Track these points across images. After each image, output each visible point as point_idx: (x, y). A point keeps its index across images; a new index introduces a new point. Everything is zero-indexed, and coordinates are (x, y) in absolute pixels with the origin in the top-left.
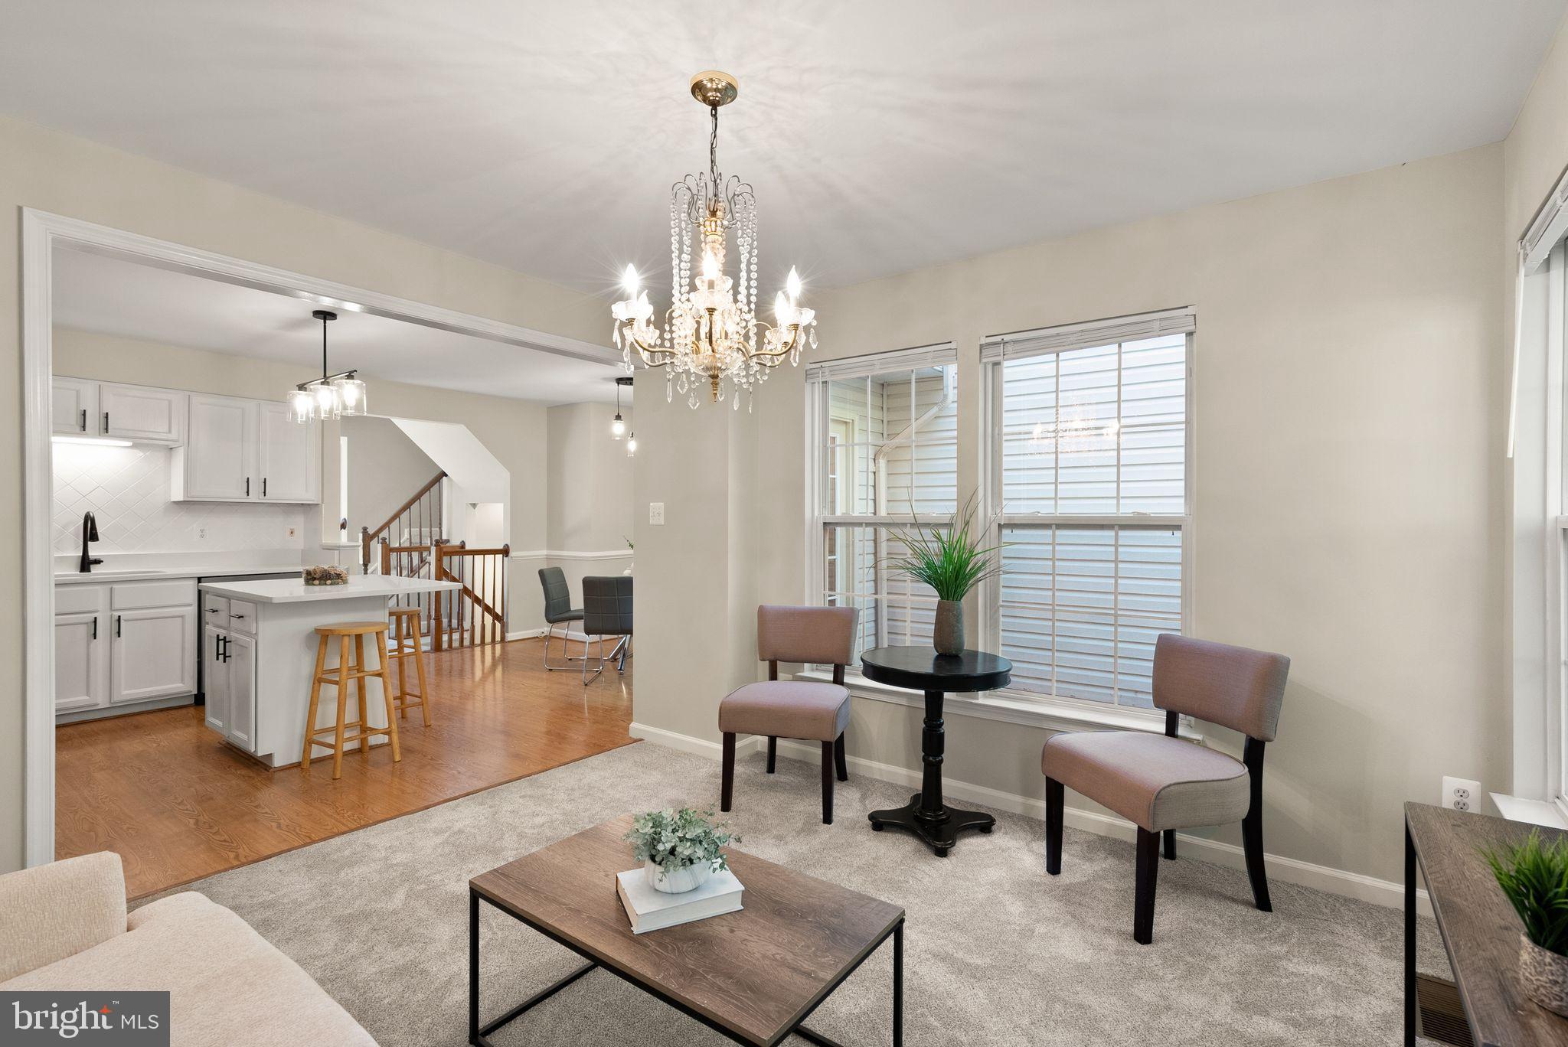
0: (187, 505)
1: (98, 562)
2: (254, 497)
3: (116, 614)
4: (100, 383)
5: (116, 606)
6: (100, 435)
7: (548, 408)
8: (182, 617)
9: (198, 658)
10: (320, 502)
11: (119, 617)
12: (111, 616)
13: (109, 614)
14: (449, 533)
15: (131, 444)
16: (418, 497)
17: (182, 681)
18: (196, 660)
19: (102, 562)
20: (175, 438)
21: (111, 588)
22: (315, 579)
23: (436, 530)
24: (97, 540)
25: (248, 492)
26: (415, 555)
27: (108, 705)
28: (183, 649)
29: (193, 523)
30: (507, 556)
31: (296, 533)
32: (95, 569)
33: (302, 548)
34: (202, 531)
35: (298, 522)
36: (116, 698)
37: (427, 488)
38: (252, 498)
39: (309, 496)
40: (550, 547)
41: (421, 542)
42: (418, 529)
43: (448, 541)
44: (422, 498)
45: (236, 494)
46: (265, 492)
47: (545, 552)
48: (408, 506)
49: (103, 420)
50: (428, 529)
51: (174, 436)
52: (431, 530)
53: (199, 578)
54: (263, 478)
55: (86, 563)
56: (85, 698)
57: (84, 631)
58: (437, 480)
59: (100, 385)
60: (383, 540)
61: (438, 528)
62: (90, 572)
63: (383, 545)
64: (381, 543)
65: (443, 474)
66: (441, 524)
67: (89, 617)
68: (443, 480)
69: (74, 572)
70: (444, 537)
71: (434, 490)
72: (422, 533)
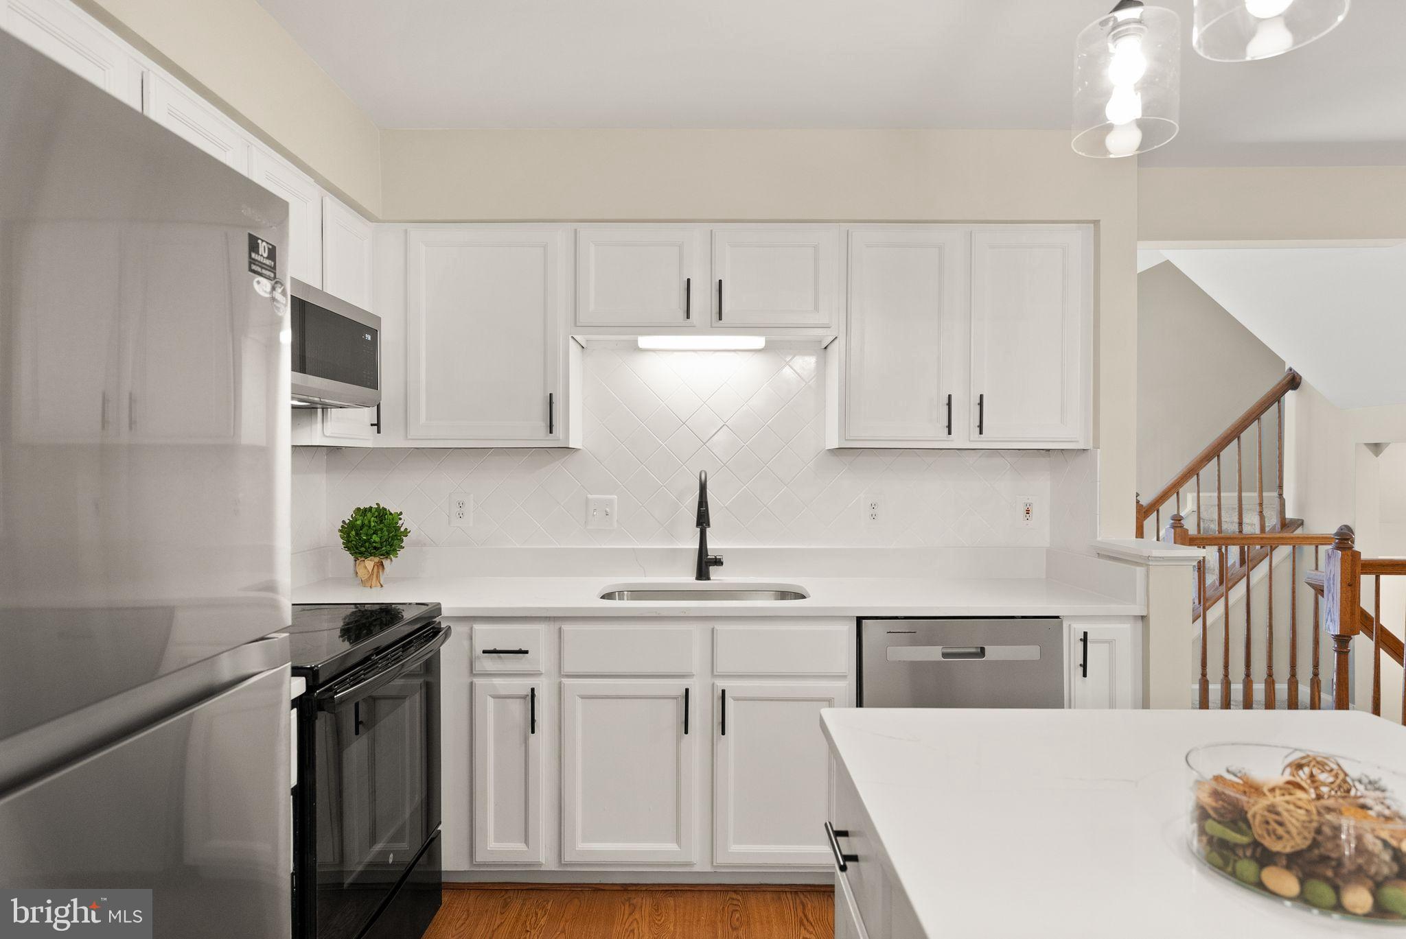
1: (718, 562)
2: (963, 437)
3: (719, 683)
4: (712, 225)
5: (721, 668)
6: (714, 327)
8: (829, 700)
10: (1090, 446)
11: (723, 691)
12: (713, 684)
13: (708, 681)
14: (1301, 506)
16: (1235, 434)
19: (721, 562)
20: (824, 321)
21: (713, 629)
22: (1265, 854)
23: (1270, 496)
25: (949, 427)
26: (1234, 552)
27: (708, 869)
29: (858, 490)
31: (1035, 512)
32: (718, 576)
33: (1048, 546)
34: (873, 506)
35: (1039, 488)
36: (722, 857)
37: (1254, 415)
38: (957, 440)
41: (1240, 524)
42: (1236, 494)
43: (1300, 523)
44: (1244, 435)
45: (928, 430)
46: (981, 427)
48: (1214, 452)
49: (715, 296)
50: (1256, 494)
51: (821, 318)
52: (1261, 504)
53: (859, 620)
54: (981, 396)
55: (705, 564)
56: (673, 847)
57: (672, 712)
58: (1275, 397)
59: (711, 231)
60: (1177, 521)
61: (1276, 494)
62: (708, 579)
63: (1178, 529)
64: (1174, 527)
65: (1293, 382)
66: (1281, 487)
67: (677, 687)
68: (1290, 396)
69: (688, 578)
70: (1290, 514)
71: (1269, 415)
72: (1243, 502)
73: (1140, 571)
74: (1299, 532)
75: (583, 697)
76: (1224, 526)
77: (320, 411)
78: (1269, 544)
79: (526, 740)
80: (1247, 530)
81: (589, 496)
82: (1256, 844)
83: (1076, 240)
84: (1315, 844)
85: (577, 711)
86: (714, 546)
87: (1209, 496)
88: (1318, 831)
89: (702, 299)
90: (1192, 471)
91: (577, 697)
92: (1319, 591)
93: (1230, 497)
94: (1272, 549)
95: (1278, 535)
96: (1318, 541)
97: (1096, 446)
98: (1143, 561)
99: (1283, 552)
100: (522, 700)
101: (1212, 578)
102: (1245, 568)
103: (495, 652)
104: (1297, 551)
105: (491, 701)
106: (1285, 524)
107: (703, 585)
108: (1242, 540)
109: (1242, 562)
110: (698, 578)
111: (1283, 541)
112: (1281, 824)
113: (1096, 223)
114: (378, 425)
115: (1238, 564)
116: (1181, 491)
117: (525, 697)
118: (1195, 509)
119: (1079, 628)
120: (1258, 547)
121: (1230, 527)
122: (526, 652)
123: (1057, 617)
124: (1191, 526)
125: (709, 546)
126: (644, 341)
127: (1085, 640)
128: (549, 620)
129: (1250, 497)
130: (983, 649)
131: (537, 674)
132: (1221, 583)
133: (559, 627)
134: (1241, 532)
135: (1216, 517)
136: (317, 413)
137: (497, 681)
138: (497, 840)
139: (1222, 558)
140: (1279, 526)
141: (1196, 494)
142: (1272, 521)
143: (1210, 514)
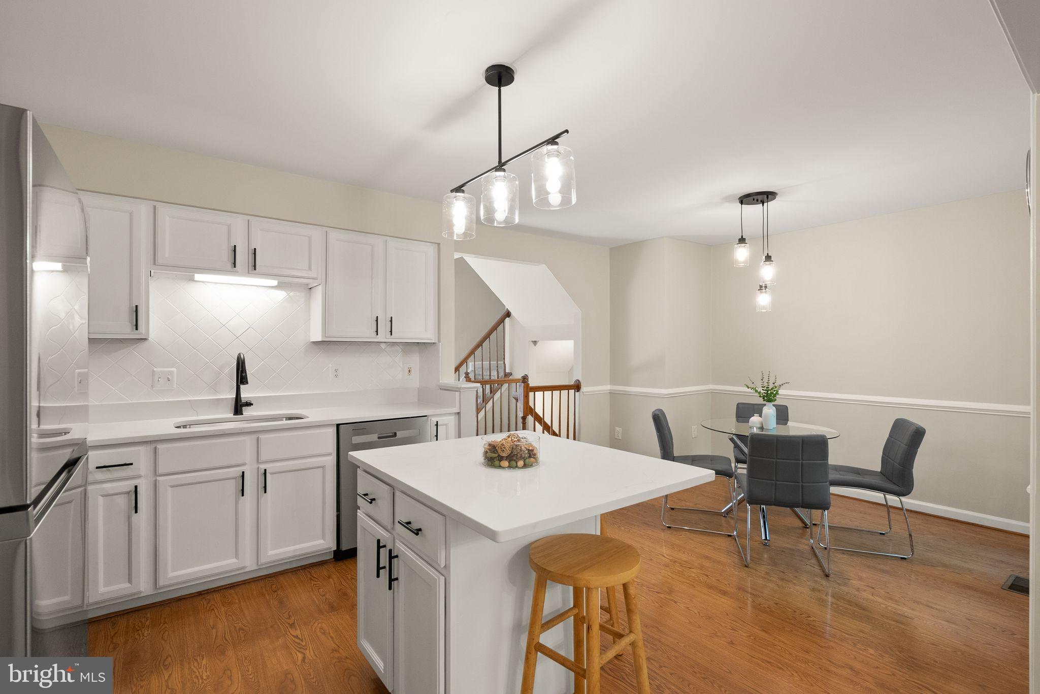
0: (324, 345)
1: (249, 404)
2: (383, 336)
3: (263, 467)
4: (249, 217)
5: (263, 457)
6: (249, 273)
7: (611, 249)
8: (323, 467)
9: (337, 512)
10: (436, 342)
11: (265, 470)
12: (259, 468)
13: (256, 466)
14: (511, 368)
15: (274, 283)
16: (487, 336)
17: (323, 538)
18: (335, 514)
19: (252, 404)
20: (314, 275)
21: (258, 438)
22: (501, 458)
24: (247, 383)
25: (377, 331)
26: (488, 387)
27: (255, 568)
28: (324, 503)
29: (328, 362)
30: (578, 391)
31: (412, 372)
32: (247, 412)
33: (418, 387)
34: (336, 371)
35: (415, 360)
36: (263, 560)
37: (494, 328)
38: (380, 338)
39: (428, 336)
40: (613, 381)
41: (490, 375)
42: (488, 363)
43: (511, 374)
44: (491, 337)
45: (365, 333)
46: (391, 332)
47: (608, 387)
48: (480, 344)
49: (251, 257)
51: (312, 274)
52: (497, 367)
53: (338, 425)
54: (391, 318)
55: (239, 406)
56: (234, 560)
57: (232, 487)
58: (502, 321)
59: (249, 220)
60: (467, 374)
61: (503, 362)
62: (243, 414)
63: (467, 378)
64: (465, 377)
65: (508, 314)
66: (504, 359)
67: (237, 471)
68: (507, 320)
69: (228, 415)
70: (507, 371)
71: (500, 328)
72: (491, 366)
73: (457, 393)
74: (511, 377)
75: (172, 487)
76: (484, 377)
78: (500, 383)
79: (129, 518)
80: (492, 378)
81: (155, 369)
82: (499, 456)
83: (431, 250)
84: (512, 452)
85: (168, 497)
86: (247, 396)
87: (479, 363)
88: (513, 448)
89: (242, 257)
90: (472, 352)
91: (168, 487)
92: (517, 400)
93: (486, 363)
94: (502, 386)
95: (503, 379)
96: (516, 381)
97: (439, 341)
98: (458, 390)
99: (506, 386)
100: (126, 495)
101: (480, 400)
102: (492, 394)
103: (105, 467)
104: (510, 386)
105: (101, 499)
106: (507, 375)
107: (238, 418)
108: (490, 382)
109: (491, 392)
110: (234, 415)
111: (505, 382)
112: (505, 448)
113: (439, 244)
115: (489, 393)
116: (468, 361)
117: (128, 493)
118: (473, 370)
119: (434, 420)
120: (497, 385)
121: (486, 378)
122: (131, 464)
123: (426, 416)
124: (471, 376)
125: (243, 396)
126: (198, 277)
127: (437, 425)
128: (147, 443)
129: (494, 363)
130: (395, 433)
131: (139, 477)
132: (483, 402)
133: (154, 447)
134: (490, 379)
135: (481, 373)
137: (106, 486)
138: (106, 585)
139: (484, 391)
140: (504, 376)
141: (473, 363)
142: (502, 374)
143: (479, 372)
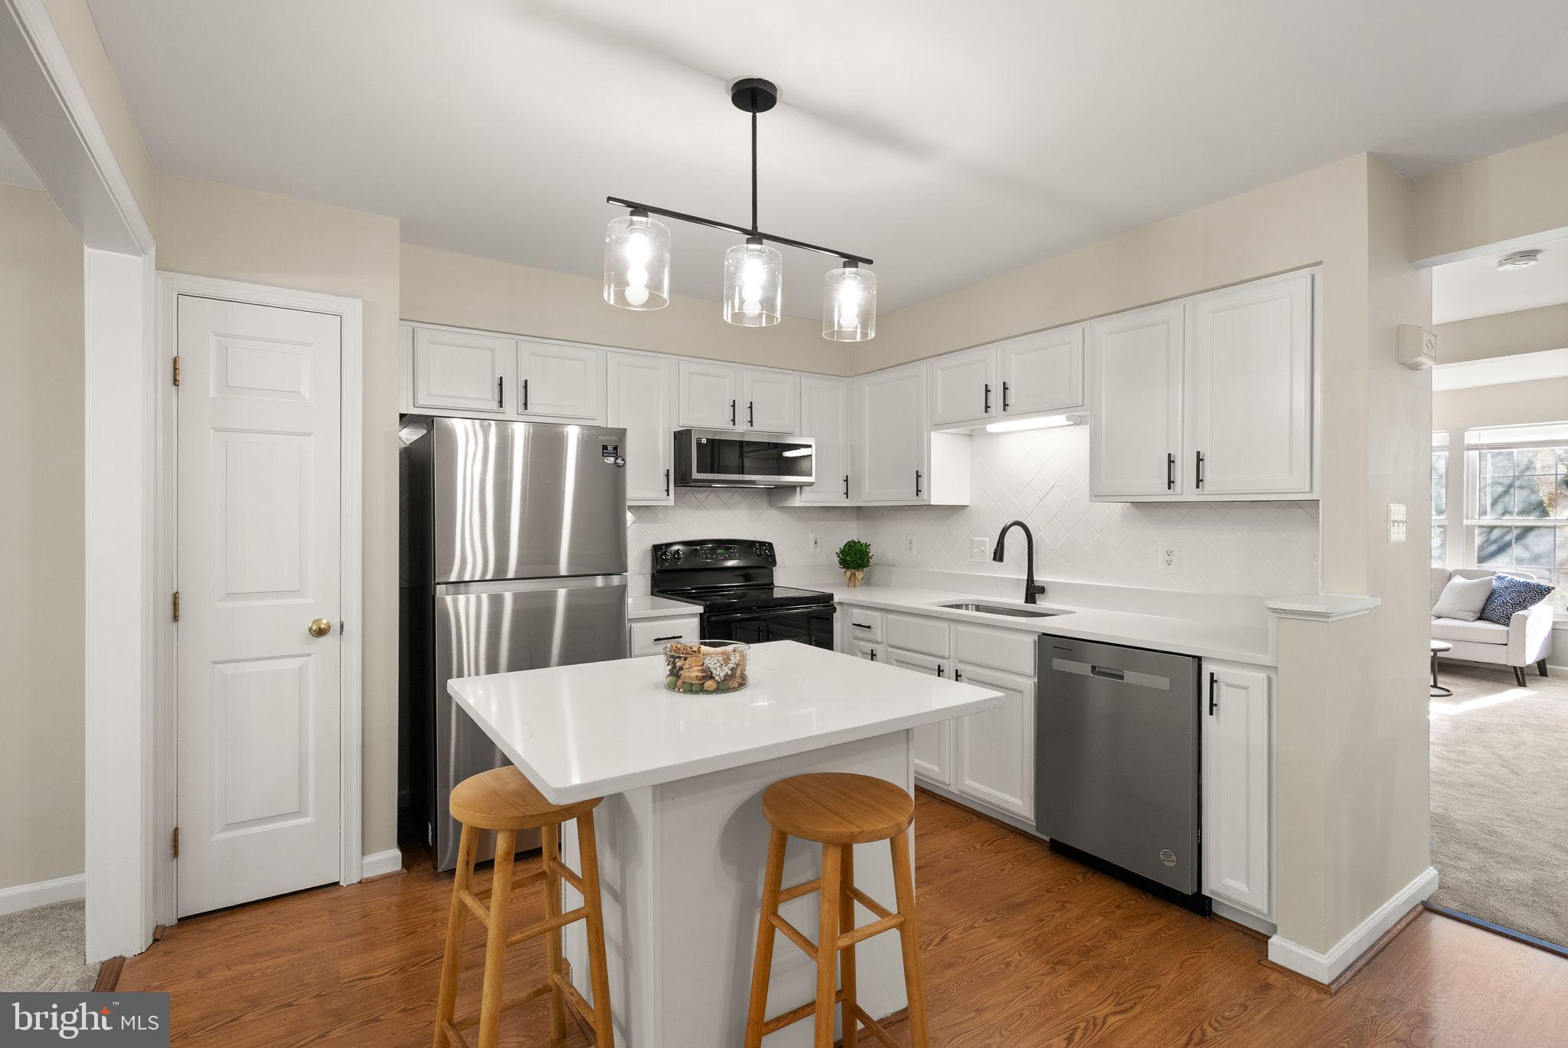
1: (1042, 590)
2: (1183, 492)
4: (1003, 343)
11: (957, 672)
19: (1045, 591)
21: (955, 629)
25: (1172, 482)
34: (1169, 553)
36: (961, 785)
46: (1201, 480)
55: (1030, 591)
62: (1034, 602)
69: (1018, 600)
77: (798, 488)
81: (973, 538)
86: (1039, 578)
89: (996, 398)
103: (859, 625)
107: (1030, 607)
110: (1026, 601)
113: (1321, 265)
114: (847, 494)
123: (1195, 657)
125: (1035, 578)
126: (990, 428)
128: (882, 611)
130: (1123, 673)
131: (878, 642)
136: (796, 490)
137: (862, 643)
